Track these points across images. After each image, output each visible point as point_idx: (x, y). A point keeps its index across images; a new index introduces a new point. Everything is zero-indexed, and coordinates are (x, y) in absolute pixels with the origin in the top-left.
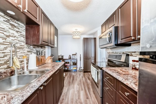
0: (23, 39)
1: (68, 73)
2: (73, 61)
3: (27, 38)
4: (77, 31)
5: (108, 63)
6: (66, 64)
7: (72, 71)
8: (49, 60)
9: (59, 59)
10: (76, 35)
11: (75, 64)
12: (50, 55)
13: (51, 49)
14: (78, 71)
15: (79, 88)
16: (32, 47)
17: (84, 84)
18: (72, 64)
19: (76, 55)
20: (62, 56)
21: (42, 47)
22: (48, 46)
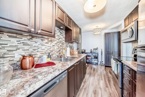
0: (64, 39)
1: (90, 65)
2: (94, 54)
3: (66, 38)
4: (98, 28)
5: (134, 58)
6: (88, 57)
7: (93, 64)
8: (76, 52)
9: (82, 52)
10: (97, 31)
11: (96, 58)
12: (76, 48)
13: (77, 44)
14: (99, 65)
15: (99, 78)
16: (67, 43)
17: (104, 76)
18: (93, 58)
19: (97, 49)
20: (85, 50)
21: (72, 43)
22: (75, 42)
